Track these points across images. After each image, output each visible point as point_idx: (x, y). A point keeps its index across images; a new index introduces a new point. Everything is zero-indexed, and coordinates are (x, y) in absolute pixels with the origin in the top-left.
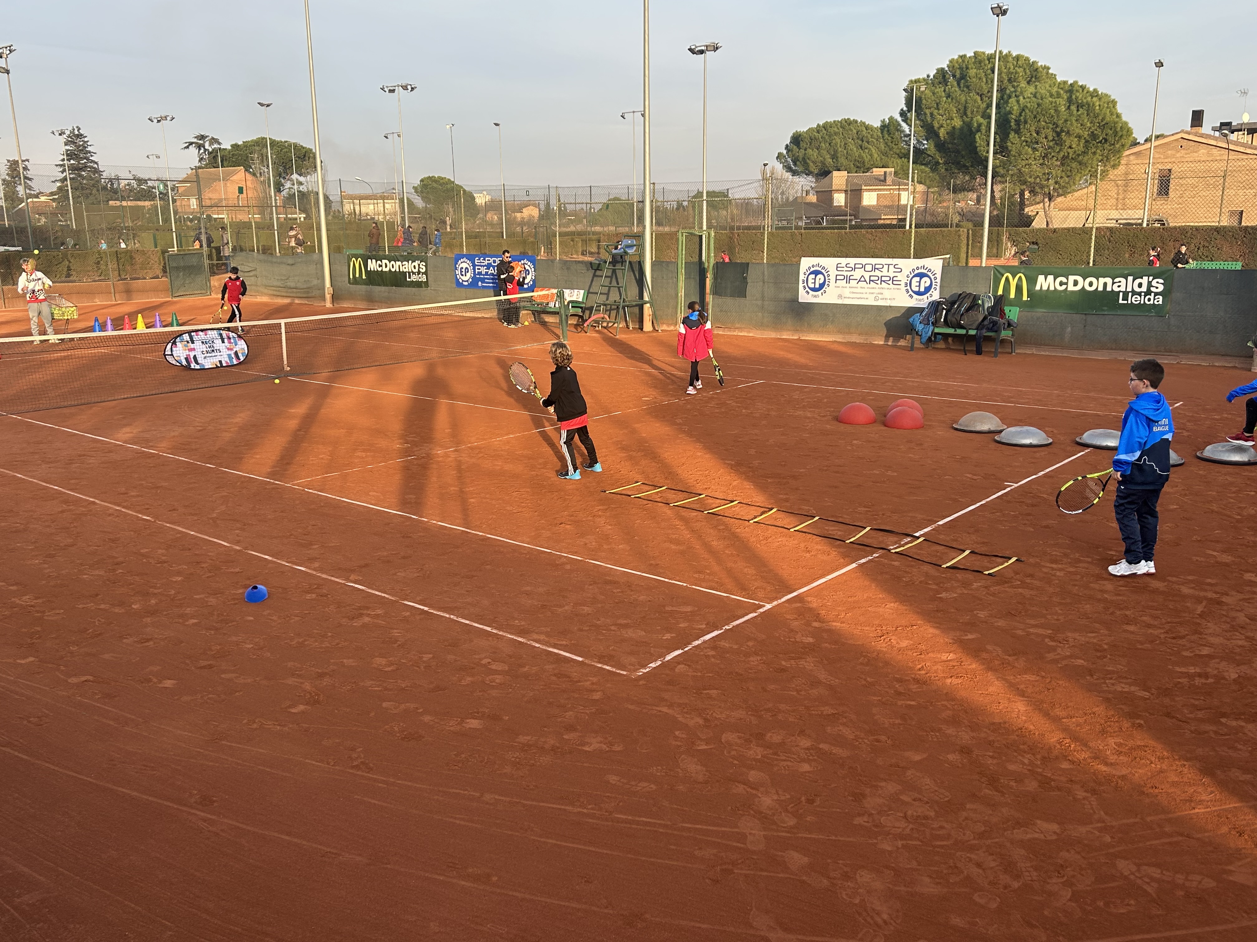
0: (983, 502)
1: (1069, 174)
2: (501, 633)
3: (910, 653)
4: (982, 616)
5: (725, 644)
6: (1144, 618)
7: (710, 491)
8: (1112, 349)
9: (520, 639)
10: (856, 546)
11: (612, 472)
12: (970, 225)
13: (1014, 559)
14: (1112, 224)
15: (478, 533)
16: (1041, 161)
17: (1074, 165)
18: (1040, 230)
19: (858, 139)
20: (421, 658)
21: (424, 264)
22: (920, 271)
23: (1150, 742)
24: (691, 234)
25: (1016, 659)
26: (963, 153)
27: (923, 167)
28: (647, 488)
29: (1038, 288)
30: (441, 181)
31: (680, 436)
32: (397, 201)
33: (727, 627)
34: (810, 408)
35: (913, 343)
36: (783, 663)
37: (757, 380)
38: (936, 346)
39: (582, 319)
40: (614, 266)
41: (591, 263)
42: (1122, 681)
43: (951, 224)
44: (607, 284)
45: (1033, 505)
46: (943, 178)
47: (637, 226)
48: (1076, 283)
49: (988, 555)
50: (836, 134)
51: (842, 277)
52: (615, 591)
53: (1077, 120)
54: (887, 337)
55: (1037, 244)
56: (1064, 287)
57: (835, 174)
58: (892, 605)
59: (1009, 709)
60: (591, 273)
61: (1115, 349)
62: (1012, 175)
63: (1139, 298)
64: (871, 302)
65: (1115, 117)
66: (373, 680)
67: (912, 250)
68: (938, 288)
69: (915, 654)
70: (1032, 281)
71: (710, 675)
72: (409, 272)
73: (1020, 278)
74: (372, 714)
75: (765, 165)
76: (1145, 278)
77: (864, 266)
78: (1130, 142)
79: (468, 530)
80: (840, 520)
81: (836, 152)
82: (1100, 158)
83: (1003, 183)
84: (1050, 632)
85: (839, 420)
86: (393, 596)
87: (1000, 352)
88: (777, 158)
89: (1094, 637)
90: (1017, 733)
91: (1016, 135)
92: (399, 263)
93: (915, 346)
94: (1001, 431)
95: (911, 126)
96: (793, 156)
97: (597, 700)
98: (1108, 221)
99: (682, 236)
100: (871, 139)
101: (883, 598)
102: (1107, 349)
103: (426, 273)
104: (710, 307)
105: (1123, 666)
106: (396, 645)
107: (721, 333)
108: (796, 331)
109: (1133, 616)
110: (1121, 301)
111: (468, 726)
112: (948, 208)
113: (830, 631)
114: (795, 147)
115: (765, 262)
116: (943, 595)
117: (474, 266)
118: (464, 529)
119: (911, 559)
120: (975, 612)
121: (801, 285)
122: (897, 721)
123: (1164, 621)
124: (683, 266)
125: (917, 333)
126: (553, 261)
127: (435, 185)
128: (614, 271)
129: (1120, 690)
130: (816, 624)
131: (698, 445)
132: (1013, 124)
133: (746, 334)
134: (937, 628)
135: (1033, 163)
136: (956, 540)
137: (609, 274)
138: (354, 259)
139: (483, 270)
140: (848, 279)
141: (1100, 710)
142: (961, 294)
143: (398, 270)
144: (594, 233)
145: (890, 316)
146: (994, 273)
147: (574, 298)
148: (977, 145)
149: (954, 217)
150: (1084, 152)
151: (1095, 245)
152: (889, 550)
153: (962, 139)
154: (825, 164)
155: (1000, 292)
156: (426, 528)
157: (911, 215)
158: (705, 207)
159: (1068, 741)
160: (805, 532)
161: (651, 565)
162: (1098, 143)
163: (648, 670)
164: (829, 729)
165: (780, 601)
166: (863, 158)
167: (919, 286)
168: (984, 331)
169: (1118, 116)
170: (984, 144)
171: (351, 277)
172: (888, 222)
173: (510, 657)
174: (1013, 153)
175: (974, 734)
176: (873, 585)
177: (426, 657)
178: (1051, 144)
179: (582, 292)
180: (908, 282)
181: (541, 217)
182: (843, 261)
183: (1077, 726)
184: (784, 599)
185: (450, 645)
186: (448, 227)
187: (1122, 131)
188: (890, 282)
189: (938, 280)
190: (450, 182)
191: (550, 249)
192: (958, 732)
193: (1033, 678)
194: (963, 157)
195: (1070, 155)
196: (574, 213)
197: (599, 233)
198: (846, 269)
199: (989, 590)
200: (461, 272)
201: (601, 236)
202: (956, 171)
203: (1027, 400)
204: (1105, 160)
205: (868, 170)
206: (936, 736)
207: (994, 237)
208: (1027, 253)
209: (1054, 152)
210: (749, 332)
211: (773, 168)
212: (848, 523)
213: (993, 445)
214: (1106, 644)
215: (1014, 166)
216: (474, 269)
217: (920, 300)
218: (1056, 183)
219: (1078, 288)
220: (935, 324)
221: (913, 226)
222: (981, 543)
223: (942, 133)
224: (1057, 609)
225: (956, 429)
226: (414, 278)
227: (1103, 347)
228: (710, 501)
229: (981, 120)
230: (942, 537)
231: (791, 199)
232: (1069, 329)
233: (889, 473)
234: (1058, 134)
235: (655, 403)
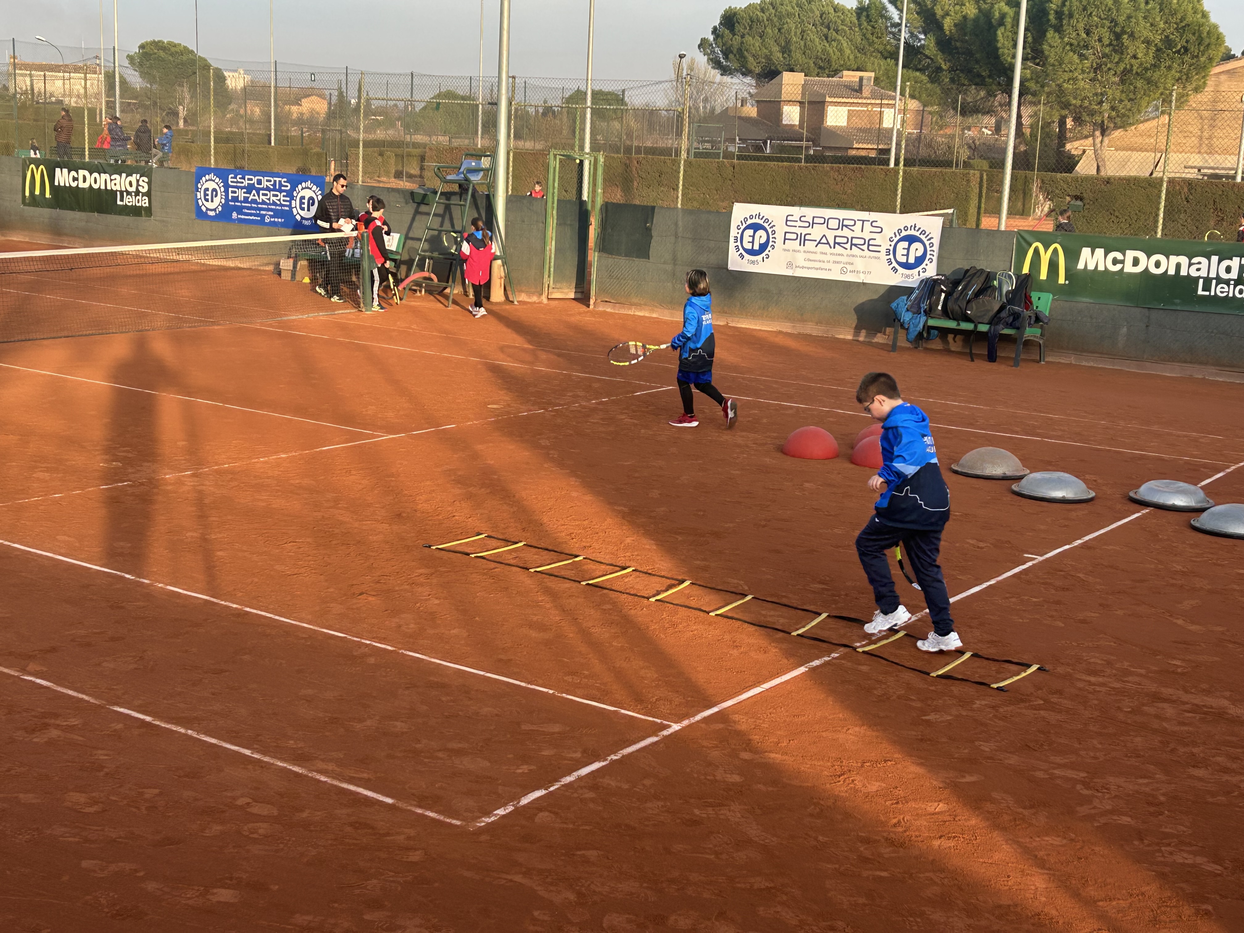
0: (992, 582)
1: (1131, 96)
2: (266, 759)
3: (881, 801)
4: (987, 749)
5: (611, 782)
6: (1219, 759)
7: (590, 551)
8: (1185, 362)
9: (296, 769)
10: (805, 640)
11: (440, 517)
12: (985, 165)
13: (1034, 668)
14: (1192, 174)
15: (231, 605)
16: (1092, 75)
17: (1139, 84)
18: (1087, 179)
19: (822, 24)
20: (141, 794)
21: (146, 179)
22: (909, 232)
24: (567, 157)
25: (1034, 814)
26: (978, 56)
27: (918, 74)
28: (494, 543)
29: (1081, 266)
30: (173, 49)
31: (546, 466)
32: (102, 77)
33: (614, 757)
35: (895, 341)
36: (697, 812)
38: (929, 346)
40: (449, 200)
41: (412, 194)
42: (1183, 848)
43: (957, 162)
44: (436, 226)
45: (1063, 589)
46: (946, 92)
47: (482, 138)
48: (1136, 262)
49: (997, 661)
50: (789, 15)
51: (794, 236)
52: (444, 699)
53: (1145, 18)
54: (858, 329)
55: (1081, 199)
56: (1118, 267)
57: (787, 77)
58: (857, 729)
59: (1022, 886)
60: (411, 208)
61: (1191, 362)
62: (1049, 93)
63: (1226, 289)
64: (835, 275)
65: (1199, 16)
66: (66, 826)
67: (899, 201)
68: (935, 259)
69: (888, 803)
70: (1073, 256)
71: (587, 827)
72: (122, 192)
73: (1055, 250)
74: (65, 878)
75: (681, 57)
76: (1236, 260)
77: (826, 222)
78: (1221, 54)
79: (215, 600)
80: (784, 601)
81: (788, 42)
82: (1178, 75)
83: (1035, 104)
84: (1085, 775)
85: (783, 451)
86: (96, 698)
87: (1023, 360)
88: (699, 46)
89: (1147, 785)
90: (1032, 921)
91: (1057, 34)
92: (105, 176)
93: (898, 344)
94: (1021, 478)
95: (901, 11)
96: (724, 45)
97: (416, 864)
98: (1187, 171)
99: (555, 159)
100: (841, 27)
101: (845, 720)
102: (1178, 362)
103: (148, 194)
104: (594, 269)
105: (1185, 826)
106: (101, 774)
107: (609, 310)
108: (723, 312)
109: (1201, 755)
110: (1200, 292)
111: (215, 899)
112: (953, 137)
113: (767, 767)
114: (727, 32)
115: (679, 206)
116: (932, 717)
117: (227, 186)
118: (208, 598)
119: (885, 662)
120: (977, 743)
122: (862, 900)
124: (555, 205)
125: (902, 326)
127: (162, 54)
128: (448, 208)
129: (1181, 861)
130: (746, 755)
131: (573, 481)
132: (1052, 17)
133: (647, 314)
134: (921, 764)
135: (1080, 77)
137: (441, 211)
138: (32, 166)
139: (241, 194)
140: (803, 240)
141: (1152, 889)
142: (967, 271)
143: (103, 187)
144: (415, 145)
145: (862, 298)
146: (1018, 240)
148: (999, 45)
149: (961, 152)
150: (1154, 66)
151: (1165, 206)
152: (855, 649)
153: (977, 35)
154: (771, 60)
155: (1026, 270)
156: (148, 595)
157: (898, 144)
158: (588, 116)
160: (732, 618)
161: (500, 660)
162: (1175, 53)
163: (493, 819)
164: (761, 911)
165: (693, 720)
166: (828, 54)
167: (907, 255)
168: (1001, 326)
169: (1205, 15)
170: (1008, 44)
171: (27, 194)
172: (863, 153)
173: (281, 795)
174: (1051, 60)
175: (971, 921)
176: (830, 700)
177: (150, 793)
178: (1107, 50)
180: (891, 248)
181: (331, 115)
182: (796, 211)
183: (1119, 912)
184: (698, 717)
185: (186, 776)
186: (181, 123)
187: (1210, 38)
188: (865, 247)
189: (936, 248)
190: (187, 51)
192: (948, 917)
193: (1058, 841)
194: (977, 62)
195: (1135, 68)
196: (382, 112)
197: (424, 146)
198: (799, 224)
199: (997, 711)
200: (206, 195)
201: (427, 150)
202: (966, 83)
203: (1060, 433)
204: (1184, 79)
205: (836, 73)
206: (917, 922)
207: (1020, 186)
208: (1069, 213)
209: (1111, 62)
210: (653, 311)
211: (693, 60)
212: (795, 605)
213: (1010, 497)
214: (1163, 795)
215: (1053, 80)
216: (226, 192)
217: (907, 276)
218: (1113, 108)
219: (1139, 269)
220: (929, 313)
221: (902, 163)
222: (988, 642)
223: (948, 23)
224: (1095, 742)
225: (956, 472)
226: (129, 201)
227: (1172, 358)
228: (592, 566)
229: (1006, 9)
231: (718, 110)
232: (1124, 330)
234: (1118, 36)
235: (509, 413)
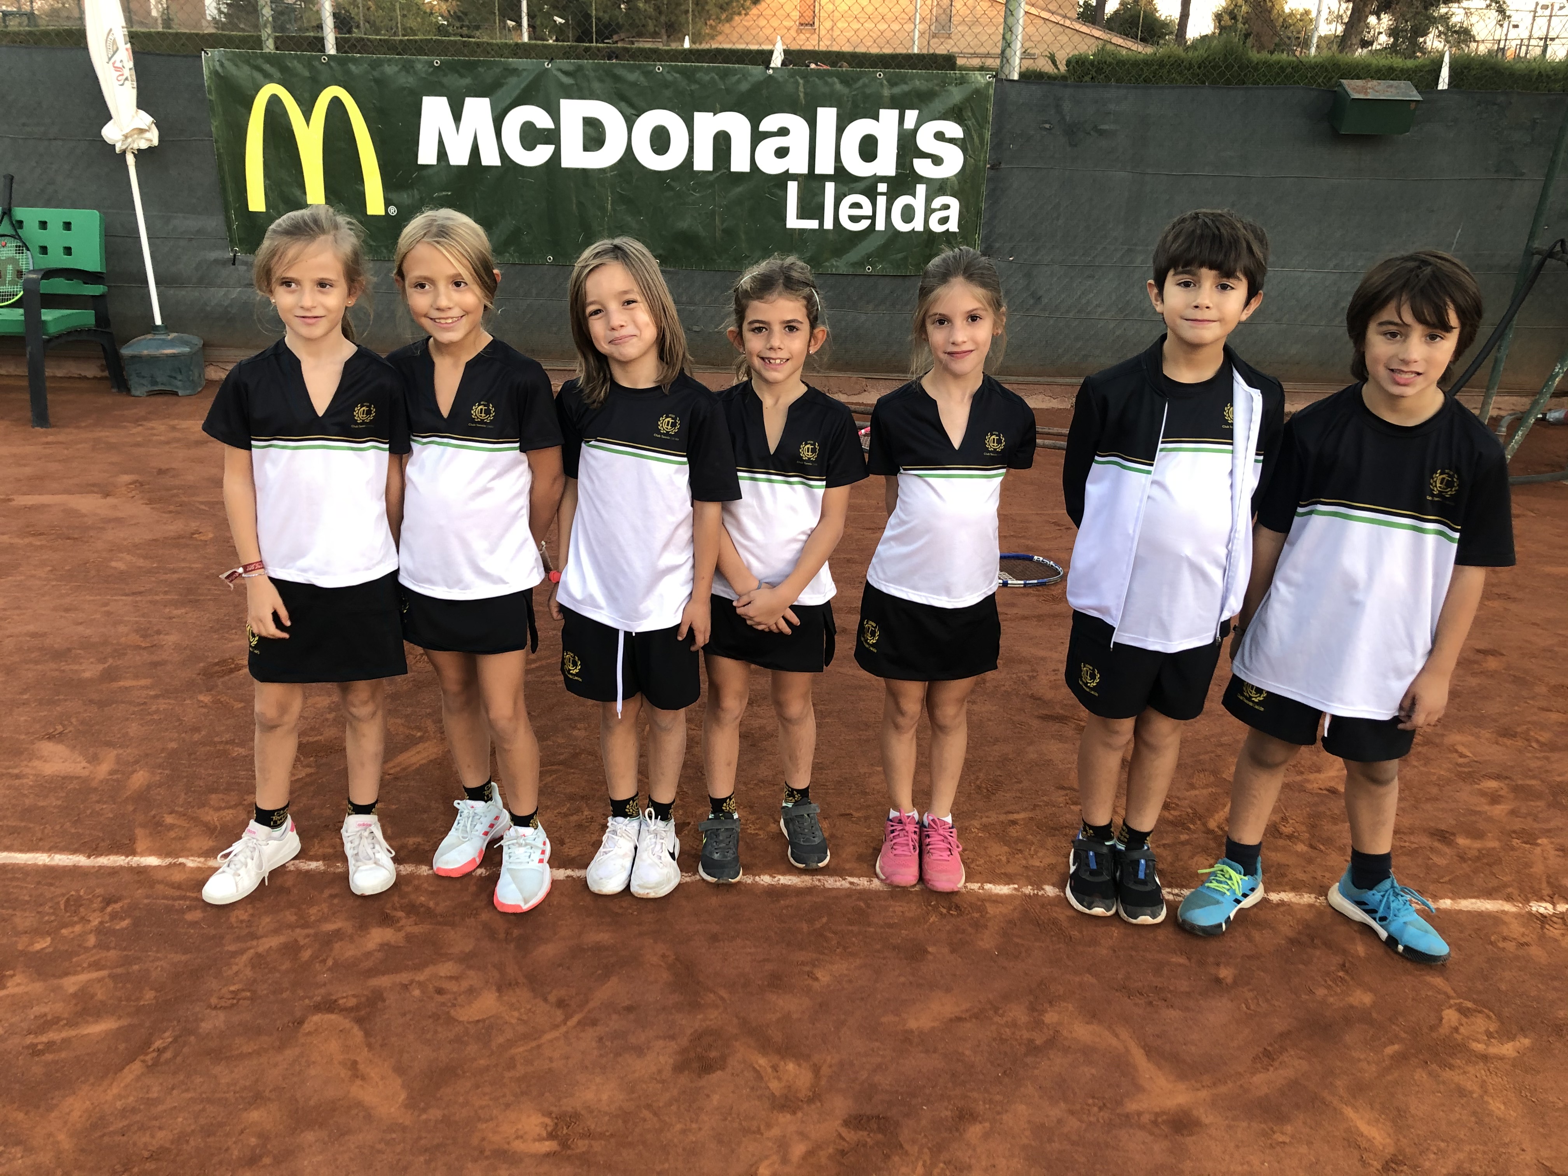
29: (427, 155)
48: (593, 135)
56: (541, 154)
63: (867, 210)
70: (395, 125)
73: (337, 107)
76: (888, 116)
110: (793, 222)
219: (606, 157)
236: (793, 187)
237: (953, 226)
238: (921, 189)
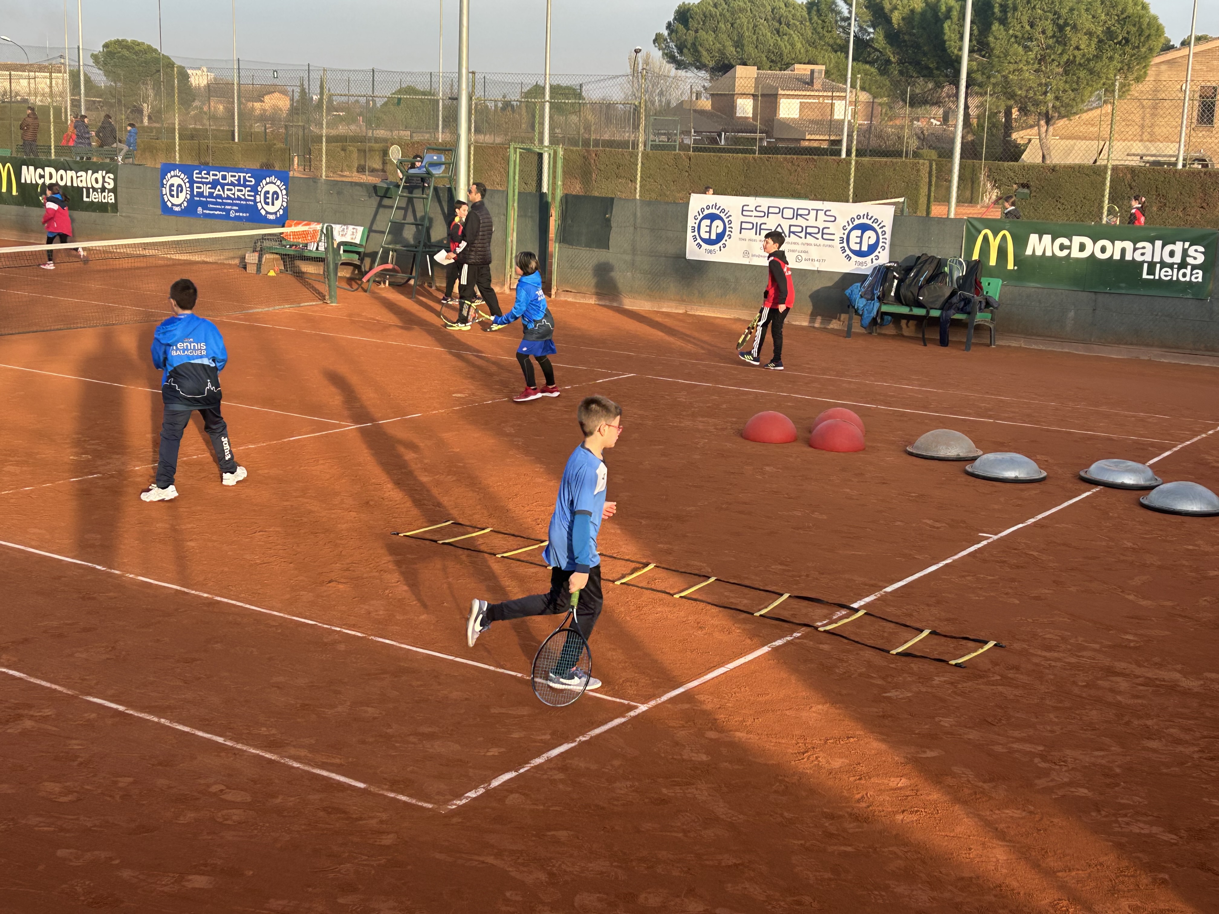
0: (949, 561)
1: (1075, 86)
2: (239, 746)
3: (845, 777)
4: (946, 725)
5: (579, 763)
6: (1172, 731)
8: (1131, 344)
9: (269, 756)
10: (768, 621)
11: (408, 505)
12: (934, 154)
13: (991, 644)
14: (1134, 162)
15: (201, 594)
16: (1036, 66)
17: (1082, 74)
18: (1032, 168)
19: (773, 19)
20: (115, 783)
21: (112, 176)
22: (862, 221)
23: (1177, 905)
24: (529, 150)
25: (994, 787)
26: (925, 48)
27: (868, 66)
28: (460, 529)
29: (1029, 252)
30: (137, 48)
31: (511, 453)
32: (67, 76)
33: (583, 739)
34: (703, 416)
35: (850, 327)
36: (664, 791)
37: (625, 371)
38: (883, 332)
39: (359, 272)
40: (411, 192)
41: (375, 187)
42: (1140, 818)
43: (907, 152)
44: (399, 218)
45: (1019, 567)
46: (896, 84)
47: (443, 132)
48: (1082, 247)
49: (955, 638)
50: (741, 10)
51: (750, 226)
52: (414, 684)
53: (1087, 10)
54: (813, 316)
55: (1028, 187)
56: (1065, 252)
57: (740, 70)
58: (820, 707)
59: (984, 859)
60: (374, 202)
61: (1136, 345)
62: (994, 84)
63: (1170, 273)
65: (1140, 8)
66: (41, 815)
67: (852, 190)
68: (887, 246)
69: (852, 779)
70: (1021, 242)
71: (558, 808)
72: (88, 189)
73: (1004, 237)
74: (41, 868)
75: (637, 51)
76: (1179, 244)
77: (781, 211)
78: (1160, 45)
79: (186, 590)
80: (747, 583)
81: (741, 36)
82: (1119, 66)
83: (981, 95)
84: (1041, 748)
85: (745, 435)
86: (69, 689)
87: (973, 344)
88: (655, 41)
89: (1103, 757)
90: (994, 892)
91: (1002, 27)
92: (70, 173)
93: (853, 330)
94: (974, 459)
95: (851, 5)
96: (678, 39)
97: (388, 847)
98: (1129, 158)
99: (515, 152)
100: (792, 21)
101: (808, 698)
102: (1126, 344)
103: (114, 190)
104: (555, 261)
105: (1141, 797)
106: (76, 763)
107: (570, 299)
108: (682, 301)
109: (1156, 727)
110: (1145, 276)
111: (189, 885)
112: (902, 127)
113: (733, 745)
114: (681, 27)
115: (638, 197)
116: (892, 694)
117: (192, 182)
118: (178, 588)
119: (846, 641)
120: (937, 719)
121: (690, 235)
122: (827, 875)
123: (1198, 734)
124: (516, 197)
125: (856, 312)
126: (315, 180)
127: (126, 53)
128: (410, 201)
129: (1138, 831)
130: (712, 735)
132: (996, 10)
134: (883, 741)
135: (1025, 68)
136: (911, 615)
137: (403, 204)
139: (206, 190)
140: (759, 229)
141: (1110, 859)
142: (919, 258)
143: (69, 184)
144: (377, 140)
145: (818, 285)
146: (967, 227)
147: (348, 239)
148: (946, 38)
149: (910, 142)
150: (1097, 56)
151: (1110, 193)
152: (816, 628)
153: (924, 29)
154: (724, 54)
155: (975, 257)
156: (119, 585)
157: (850, 135)
158: (547, 110)
159: (1065, 903)
160: (695, 600)
162: (1116, 44)
163: (464, 801)
164: (729, 887)
165: (660, 701)
166: (780, 48)
167: (861, 243)
168: (953, 311)
169: (1145, 7)
170: (955, 36)
172: (815, 144)
173: (255, 782)
174: (997, 52)
175: (935, 894)
176: (793, 679)
177: (124, 782)
178: (1051, 42)
179: (360, 229)
180: (845, 237)
181: (294, 111)
182: (752, 201)
183: (1078, 882)
184: (665, 698)
185: (160, 764)
186: (146, 121)
187: (1150, 29)
188: (819, 236)
189: (888, 236)
190: (151, 50)
191: (308, 161)
192: (912, 890)
193: (1017, 814)
194: (925, 54)
195: (1078, 59)
196: (344, 108)
198: (755, 213)
199: (956, 687)
200: (171, 190)
202: (915, 75)
203: (1011, 415)
204: (1126, 68)
205: (787, 66)
206: (881, 896)
207: (968, 173)
209: (1055, 53)
210: (613, 300)
211: (648, 55)
212: (757, 586)
213: (964, 478)
214: (1119, 766)
215: (998, 71)
216: (191, 187)
217: (861, 264)
218: (1057, 98)
219: (1085, 254)
220: (882, 299)
221: (854, 154)
222: (947, 620)
223: (896, 17)
224: (1052, 716)
225: (911, 454)
226: (95, 197)
227: (1119, 341)
230: (889, 609)
231: (674, 104)
232: (1072, 314)
233: (816, 515)
234: (1061, 28)
235: (473, 401)
236: (1146, 265)
237: (1200, 280)
238: (1189, 267)
